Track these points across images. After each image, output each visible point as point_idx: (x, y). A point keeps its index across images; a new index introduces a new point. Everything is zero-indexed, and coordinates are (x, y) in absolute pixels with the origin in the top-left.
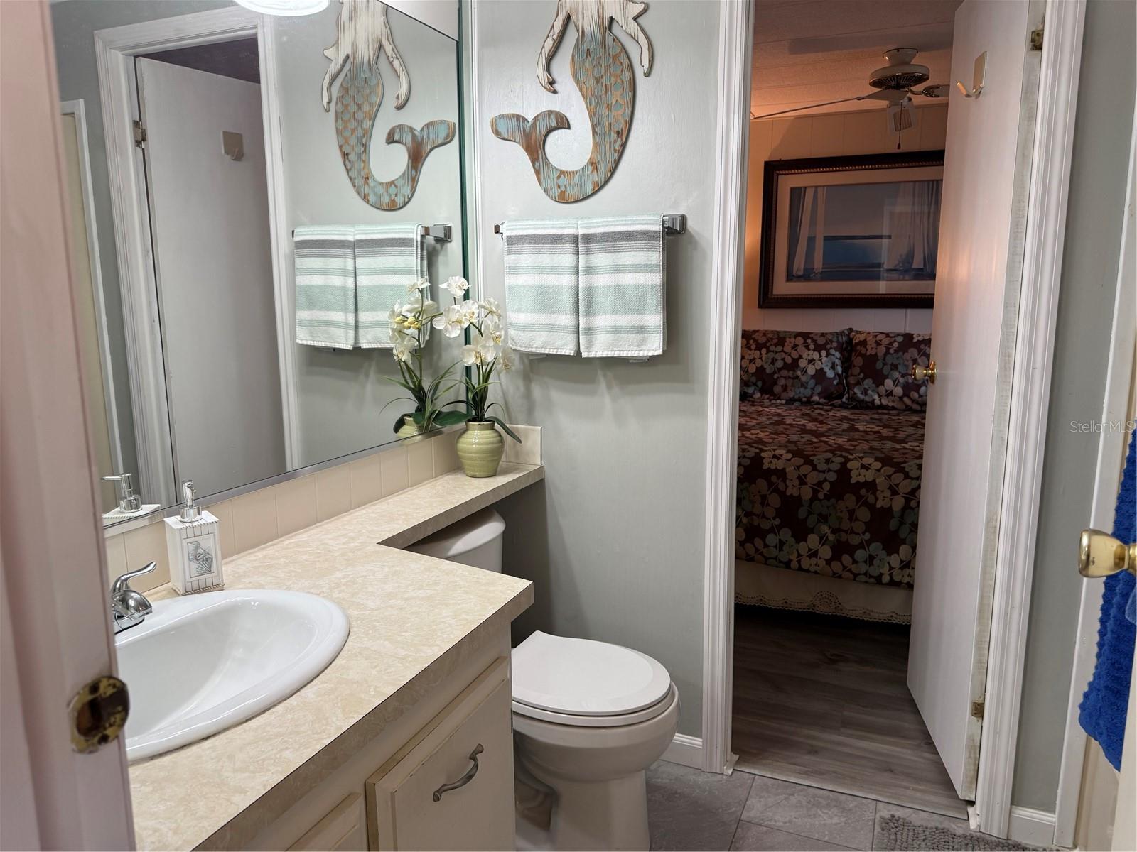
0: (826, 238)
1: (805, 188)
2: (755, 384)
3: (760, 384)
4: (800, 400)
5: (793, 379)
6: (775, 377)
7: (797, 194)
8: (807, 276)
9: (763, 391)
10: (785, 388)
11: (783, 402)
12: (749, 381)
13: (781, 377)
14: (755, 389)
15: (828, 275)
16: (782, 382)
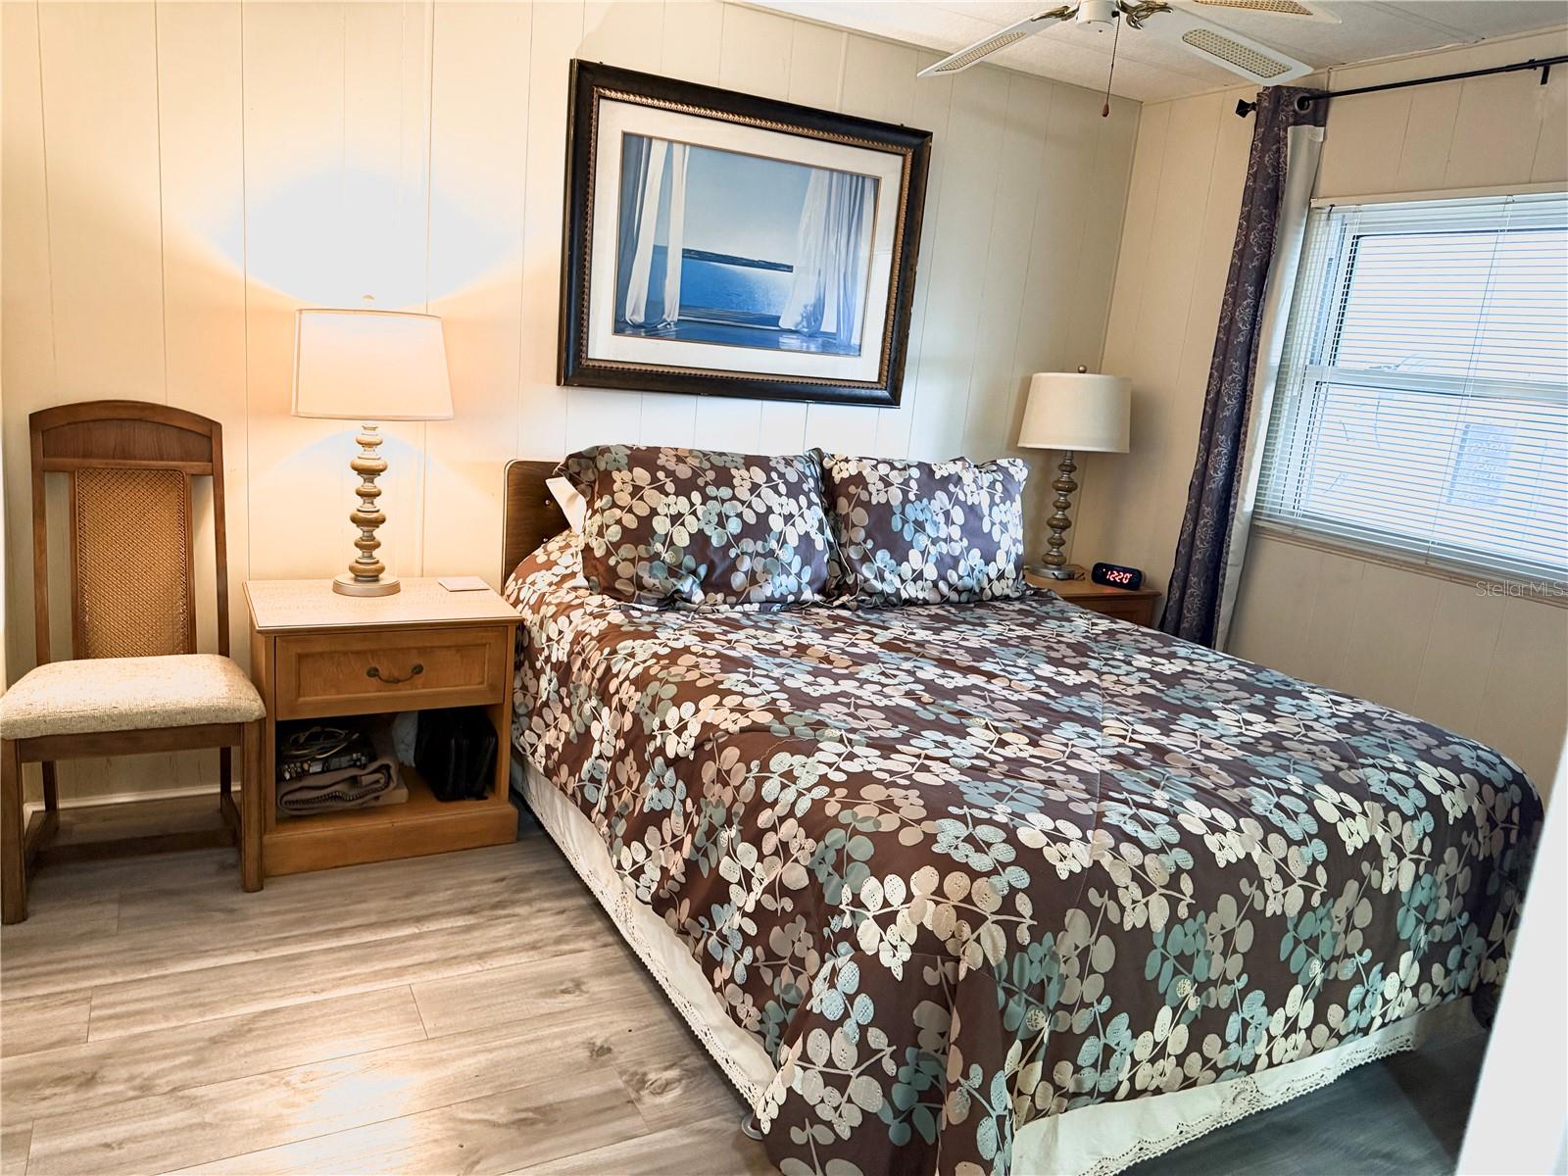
0: (687, 254)
1: (650, 139)
2: (694, 572)
3: (702, 570)
4: (782, 600)
5: (764, 556)
6: (733, 553)
7: (634, 146)
8: (650, 329)
9: (706, 586)
10: (752, 578)
11: (756, 607)
12: (680, 566)
13: (743, 553)
14: (694, 582)
15: (687, 332)
16: (746, 564)
